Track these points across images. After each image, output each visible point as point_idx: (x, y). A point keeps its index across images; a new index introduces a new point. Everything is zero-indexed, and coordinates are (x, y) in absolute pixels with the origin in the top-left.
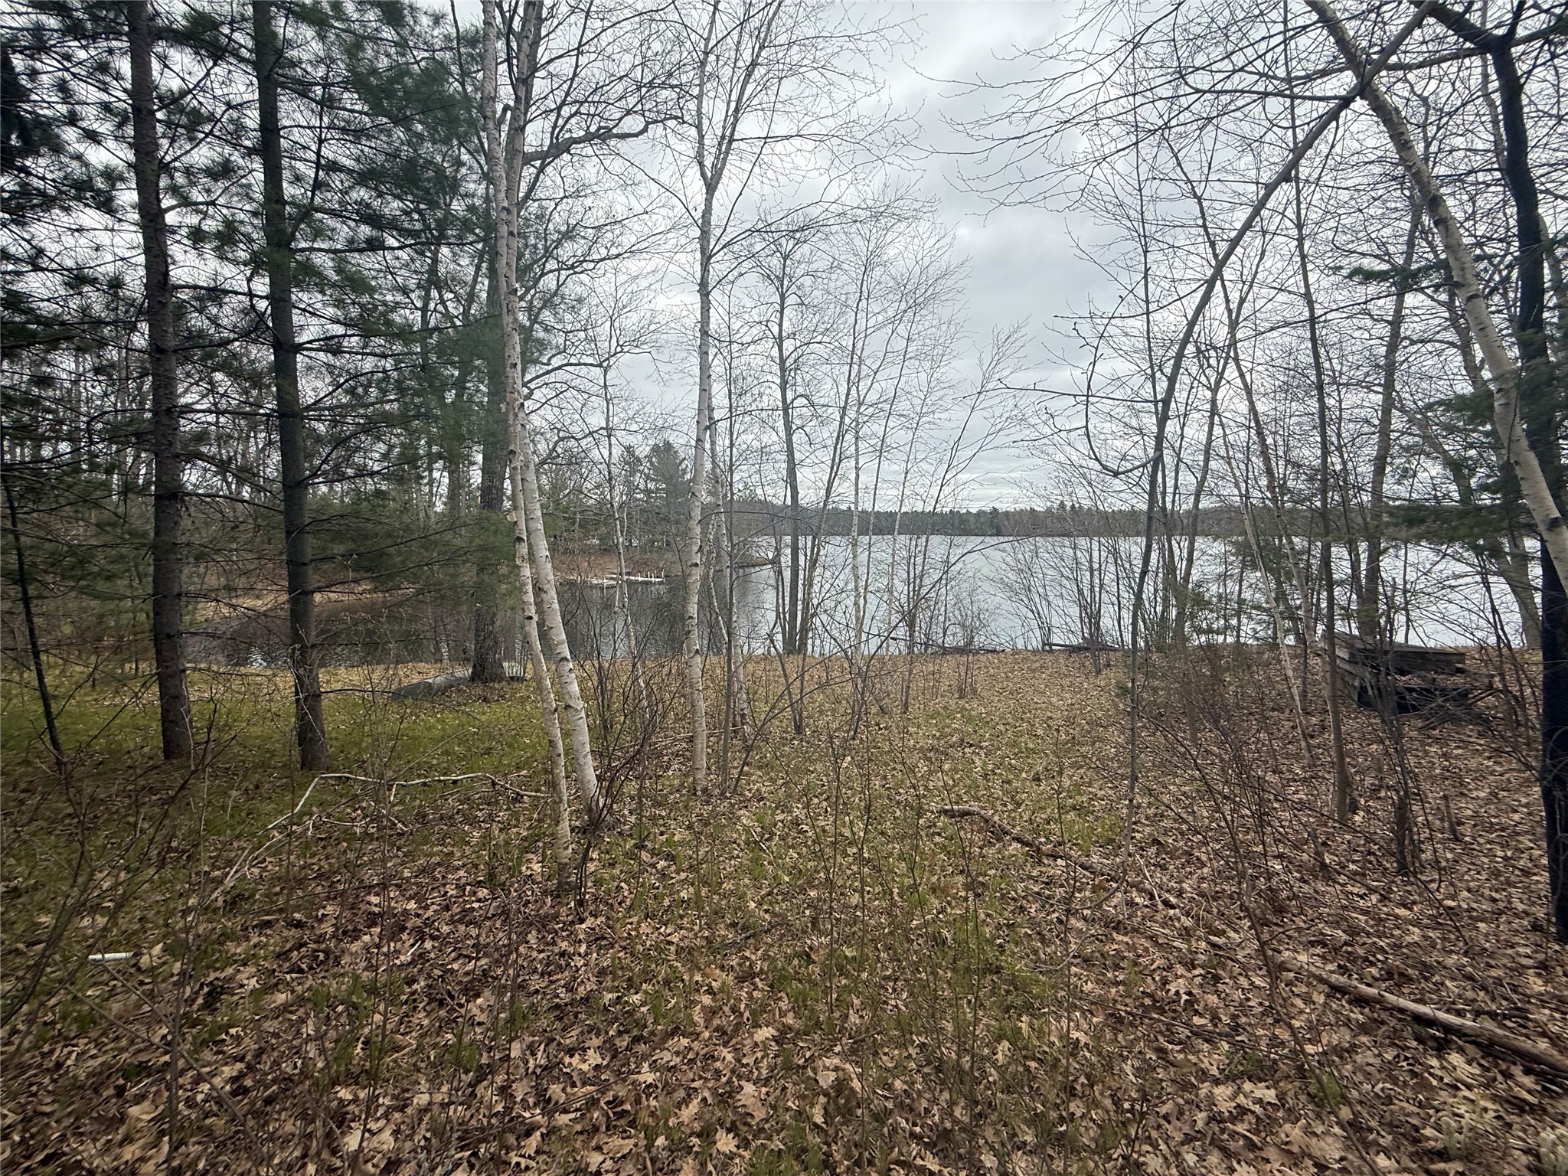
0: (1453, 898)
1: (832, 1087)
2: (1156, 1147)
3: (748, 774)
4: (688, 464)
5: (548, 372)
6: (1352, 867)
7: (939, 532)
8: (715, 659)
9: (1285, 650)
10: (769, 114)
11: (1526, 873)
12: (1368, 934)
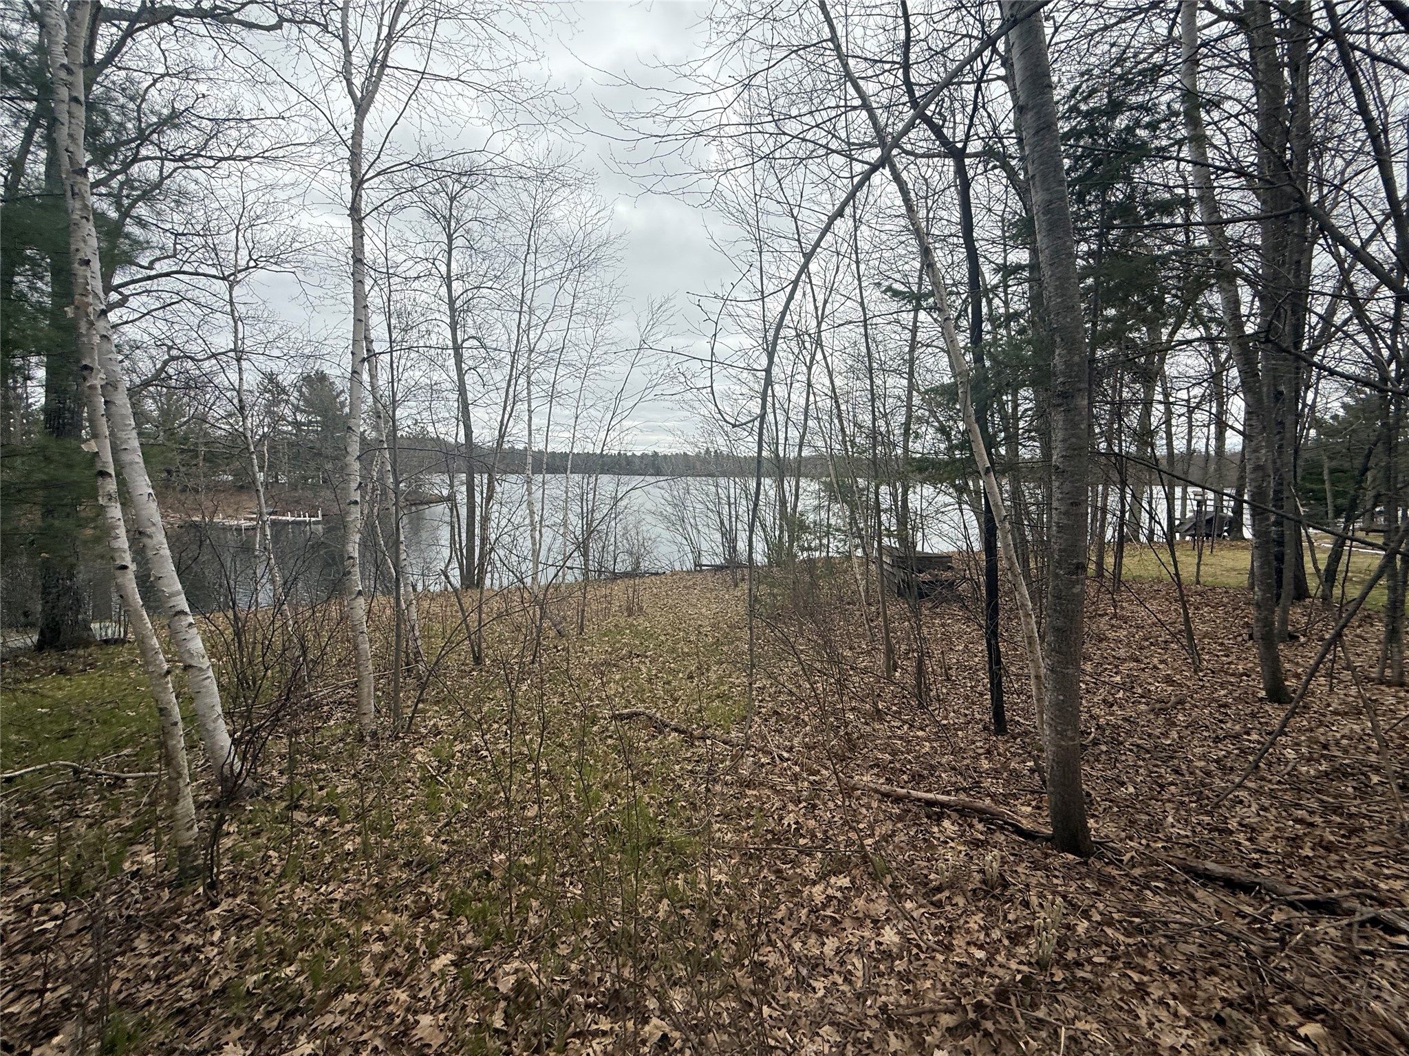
0: (946, 718)
1: (512, 990)
2: (774, 946)
3: (424, 711)
4: (345, 397)
5: (150, 278)
6: (894, 708)
7: (608, 472)
8: (383, 600)
9: (855, 560)
10: (427, 50)
11: (981, 695)
12: (902, 753)
